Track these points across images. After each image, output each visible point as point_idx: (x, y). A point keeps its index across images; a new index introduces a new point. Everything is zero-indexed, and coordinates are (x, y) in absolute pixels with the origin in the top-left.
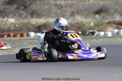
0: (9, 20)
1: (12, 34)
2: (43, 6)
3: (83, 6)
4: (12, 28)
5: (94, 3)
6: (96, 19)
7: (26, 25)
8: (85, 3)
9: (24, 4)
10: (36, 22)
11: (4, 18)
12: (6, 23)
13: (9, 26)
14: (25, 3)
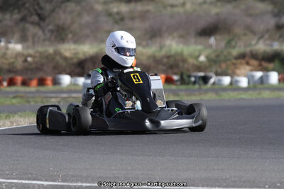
0: (11, 46)
1: (19, 79)
3: (172, 16)
4: (19, 64)
7: (49, 58)
9: (39, 11)
10: (73, 52)
13: (12, 60)
14: (41, 8)
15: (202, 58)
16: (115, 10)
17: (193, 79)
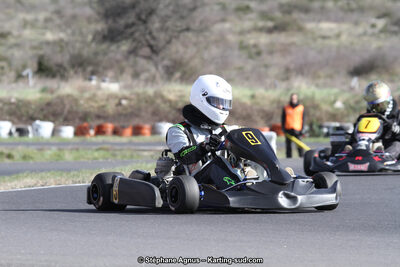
0: (104, 85)
1: (109, 127)
2: (206, 48)
3: (320, 52)
4: (111, 108)
5: (352, 43)
6: (352, 89)
7: (150, 101)
8: (327, 42)
9: (152, 42)
10: (179, 94)
11: (90, 80)
12: (94, 95)
13: (102, 103)
14: (154, 38)
15: (339, 105)
16: (252, 42)
17: (325, 130)
